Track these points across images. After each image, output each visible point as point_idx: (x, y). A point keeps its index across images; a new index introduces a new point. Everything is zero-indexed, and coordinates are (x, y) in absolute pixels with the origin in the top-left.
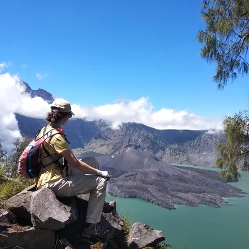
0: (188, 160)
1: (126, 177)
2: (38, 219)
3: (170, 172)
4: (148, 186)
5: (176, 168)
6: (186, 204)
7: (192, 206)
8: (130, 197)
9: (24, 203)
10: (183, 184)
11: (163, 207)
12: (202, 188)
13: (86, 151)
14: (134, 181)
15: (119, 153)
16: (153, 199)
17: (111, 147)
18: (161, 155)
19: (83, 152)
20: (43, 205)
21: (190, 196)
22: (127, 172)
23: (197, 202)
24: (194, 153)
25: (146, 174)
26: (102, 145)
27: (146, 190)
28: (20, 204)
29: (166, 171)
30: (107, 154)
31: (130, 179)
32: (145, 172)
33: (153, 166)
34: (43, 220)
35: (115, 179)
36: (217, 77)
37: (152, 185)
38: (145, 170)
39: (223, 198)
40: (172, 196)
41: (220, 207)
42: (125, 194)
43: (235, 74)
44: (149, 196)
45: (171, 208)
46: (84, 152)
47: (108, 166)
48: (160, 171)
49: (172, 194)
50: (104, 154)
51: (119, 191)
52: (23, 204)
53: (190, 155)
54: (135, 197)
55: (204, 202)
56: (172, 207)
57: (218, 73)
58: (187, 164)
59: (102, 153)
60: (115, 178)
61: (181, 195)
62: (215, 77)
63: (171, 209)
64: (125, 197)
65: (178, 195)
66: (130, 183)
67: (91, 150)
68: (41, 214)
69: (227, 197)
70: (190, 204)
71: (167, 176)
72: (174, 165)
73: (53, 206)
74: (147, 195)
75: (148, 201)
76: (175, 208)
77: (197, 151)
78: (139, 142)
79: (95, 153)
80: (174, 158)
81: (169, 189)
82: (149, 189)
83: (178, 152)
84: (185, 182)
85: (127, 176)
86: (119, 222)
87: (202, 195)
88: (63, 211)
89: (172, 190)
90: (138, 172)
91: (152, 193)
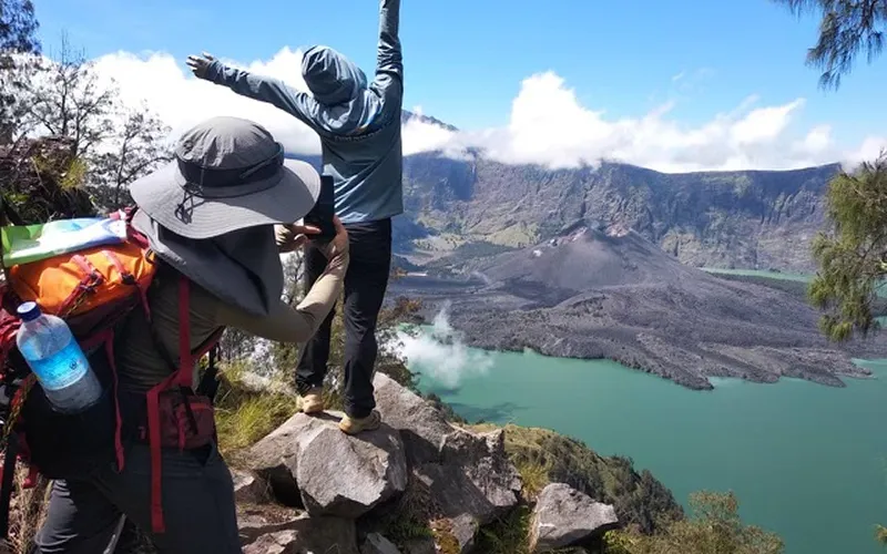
0: (752, 257)
1: (575, 306)
2: (314, 500)
3: (701, 292)
4: (636, 328)
5: (717, 280)
6: (745, 377)
7: (762, 381)
8: (587, 358)
9: (286, 457)
10: (737, 323)
11: (678, 382)
12: (791, 332)
13: (467, 240)
14: (596, 315)
15: (555, 244)
16: (651, 362)
17: (534, 227)
18: (674, 246)
19: (459, 243)
20: (324, 468)
21: (753, 355)
22: (577, 293)
23: (778, 371)
24: (772, 237)
25: (629, 299)
26: (509, 224)
27: (631, 339)
28: (278, 459)
29: (688, 287)
30: (521, 247)
31: (587, 311)
32: (628, 291)
33: (649, 276)
34: (324, 503)
35: (545, 311)
36: (819, 52)
37: (646, 325)
38: (628, 285)
39: (856, 361)
40: (703, 354)
41: (844, 386)
42: (573, 349)
43: (878, 35)
44: (639, 355)
45: (701, 386)
46: (462, 242)
47: (527, 279)
48: (670, 288)
49: (705, 348)
50: (516, 246)
51: (558, 341)
52: (283, 460)
53: (761, 242)
54: (601, 357)
55: (798, 371)
56: (703, 385)
57: (823, 39)
58: (750, 268)
59: (509, 244)
60: (547, 310)
61: (732, 351)
62: (813, 50)
63: (701, 388)
64: (574, 357)
65: (722, 352)
66: (588, 322)
67: (481, 238)
68: (318, 490)
69: (867, 358)
70: (756, 375)
71: (690, 301)
72: (712, 270)
73: (346, 470)
74: (633, 353)
75: (637, 367)
76: (712, 388)
77: (781, 229)
78: (612, 212)
79: (490, 244)
80: (711, 251)
81: (695, 335)
82: (640, 337)
83: (725, 236)
84: (742, 317)
85: (579, 304)
86: (509, 482)
87: (791, 352)
88: (368, 478)
89: (706, 340)
90: (609, 292)
91: (648, 348)
